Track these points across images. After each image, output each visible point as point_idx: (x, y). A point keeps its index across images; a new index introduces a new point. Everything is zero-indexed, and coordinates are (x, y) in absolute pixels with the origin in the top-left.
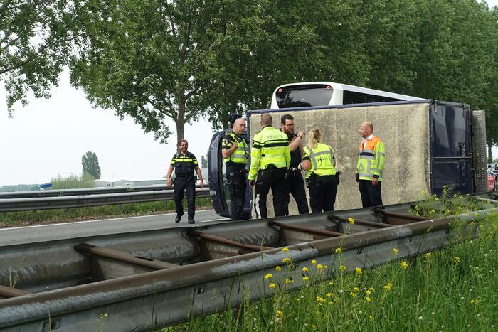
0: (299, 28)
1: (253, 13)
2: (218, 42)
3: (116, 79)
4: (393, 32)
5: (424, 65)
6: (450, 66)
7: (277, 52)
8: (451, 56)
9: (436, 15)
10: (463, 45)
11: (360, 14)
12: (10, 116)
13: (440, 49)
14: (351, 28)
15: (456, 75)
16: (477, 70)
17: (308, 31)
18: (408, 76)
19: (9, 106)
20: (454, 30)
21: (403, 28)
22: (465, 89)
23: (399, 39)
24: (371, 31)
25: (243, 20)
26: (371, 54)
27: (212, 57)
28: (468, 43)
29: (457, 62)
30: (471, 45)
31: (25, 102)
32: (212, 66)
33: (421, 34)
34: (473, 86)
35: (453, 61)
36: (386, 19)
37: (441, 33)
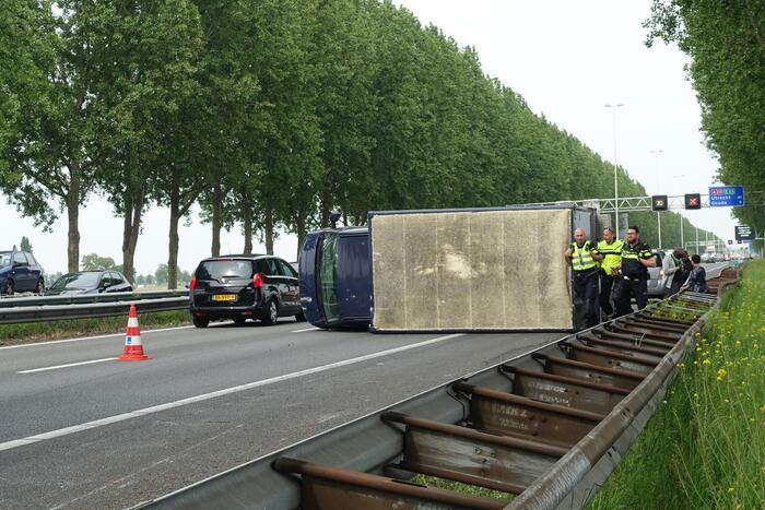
0: (238, 78)
1: (181, 57)
2: (135, 95)
4: (349, 84)
5: (384, 128)
6: (417, 130)
7: (210, 110)
8: (418, 117)
9: (399, 61)
10: (430, 100)
13: (406, 108)
14: (301, 79)
16: (448, 136)
17: (249, 84)
18: (365, 144)
22: (432, 162)
23: (354, 93)
25: (168, 66)
26: (318, 113)
27: (128, 117)
28: (435, 98)
29: (425, 125)
30: (440, 101)
32: (128, 129)
34: (444, 158)
35: (421, 124)
36: (343, 68)
37: (406, 86)
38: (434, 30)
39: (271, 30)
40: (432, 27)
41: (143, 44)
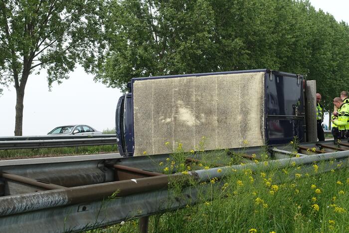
0: (233, 40)
1: (204, 30)
2: (182, 47)
3: (120, 70)
4: (295, 44)
5: (314, 65)
6: (331, 66)
7: (219, 55)
8: (331, 60)
9: (322, 35)
10: (339, 54)
11: (273, 33)
12: (50, 90)
13: (325, 56)
14: (267, 41)
15: (334, 72)
17: (239, 42)
19: (50, 84)
20: (334, 44)
21: (301, 42)
22: (340, 80)
23: (298, 49)
24: (280, 44)
25: (198, 34)
26: (280, 58)
27: (178, 57)
28: (342, 52)
29: (335, 64)
30: (344, 53)
31: (59, 82)
32: (178, 63)
33: (313, 46)
34: (346, 79)
35: (332, 63)
36: (289, 36)
37: (325, 46)
38: (344, 23)
39: (251, 19)
40: (343, 22)
41: (187, 24)
